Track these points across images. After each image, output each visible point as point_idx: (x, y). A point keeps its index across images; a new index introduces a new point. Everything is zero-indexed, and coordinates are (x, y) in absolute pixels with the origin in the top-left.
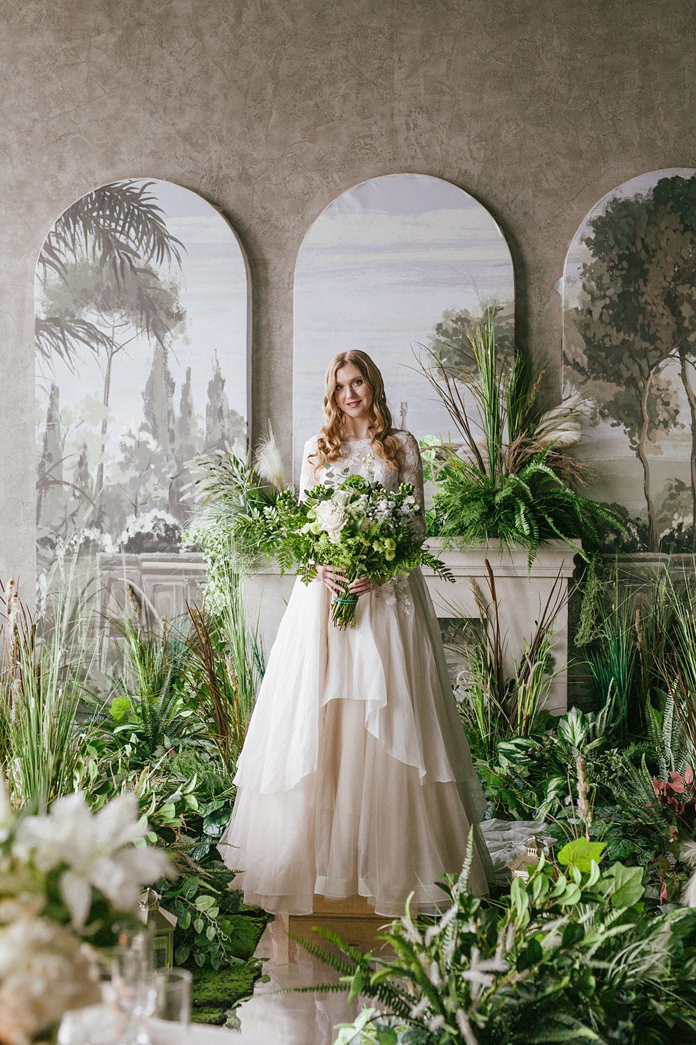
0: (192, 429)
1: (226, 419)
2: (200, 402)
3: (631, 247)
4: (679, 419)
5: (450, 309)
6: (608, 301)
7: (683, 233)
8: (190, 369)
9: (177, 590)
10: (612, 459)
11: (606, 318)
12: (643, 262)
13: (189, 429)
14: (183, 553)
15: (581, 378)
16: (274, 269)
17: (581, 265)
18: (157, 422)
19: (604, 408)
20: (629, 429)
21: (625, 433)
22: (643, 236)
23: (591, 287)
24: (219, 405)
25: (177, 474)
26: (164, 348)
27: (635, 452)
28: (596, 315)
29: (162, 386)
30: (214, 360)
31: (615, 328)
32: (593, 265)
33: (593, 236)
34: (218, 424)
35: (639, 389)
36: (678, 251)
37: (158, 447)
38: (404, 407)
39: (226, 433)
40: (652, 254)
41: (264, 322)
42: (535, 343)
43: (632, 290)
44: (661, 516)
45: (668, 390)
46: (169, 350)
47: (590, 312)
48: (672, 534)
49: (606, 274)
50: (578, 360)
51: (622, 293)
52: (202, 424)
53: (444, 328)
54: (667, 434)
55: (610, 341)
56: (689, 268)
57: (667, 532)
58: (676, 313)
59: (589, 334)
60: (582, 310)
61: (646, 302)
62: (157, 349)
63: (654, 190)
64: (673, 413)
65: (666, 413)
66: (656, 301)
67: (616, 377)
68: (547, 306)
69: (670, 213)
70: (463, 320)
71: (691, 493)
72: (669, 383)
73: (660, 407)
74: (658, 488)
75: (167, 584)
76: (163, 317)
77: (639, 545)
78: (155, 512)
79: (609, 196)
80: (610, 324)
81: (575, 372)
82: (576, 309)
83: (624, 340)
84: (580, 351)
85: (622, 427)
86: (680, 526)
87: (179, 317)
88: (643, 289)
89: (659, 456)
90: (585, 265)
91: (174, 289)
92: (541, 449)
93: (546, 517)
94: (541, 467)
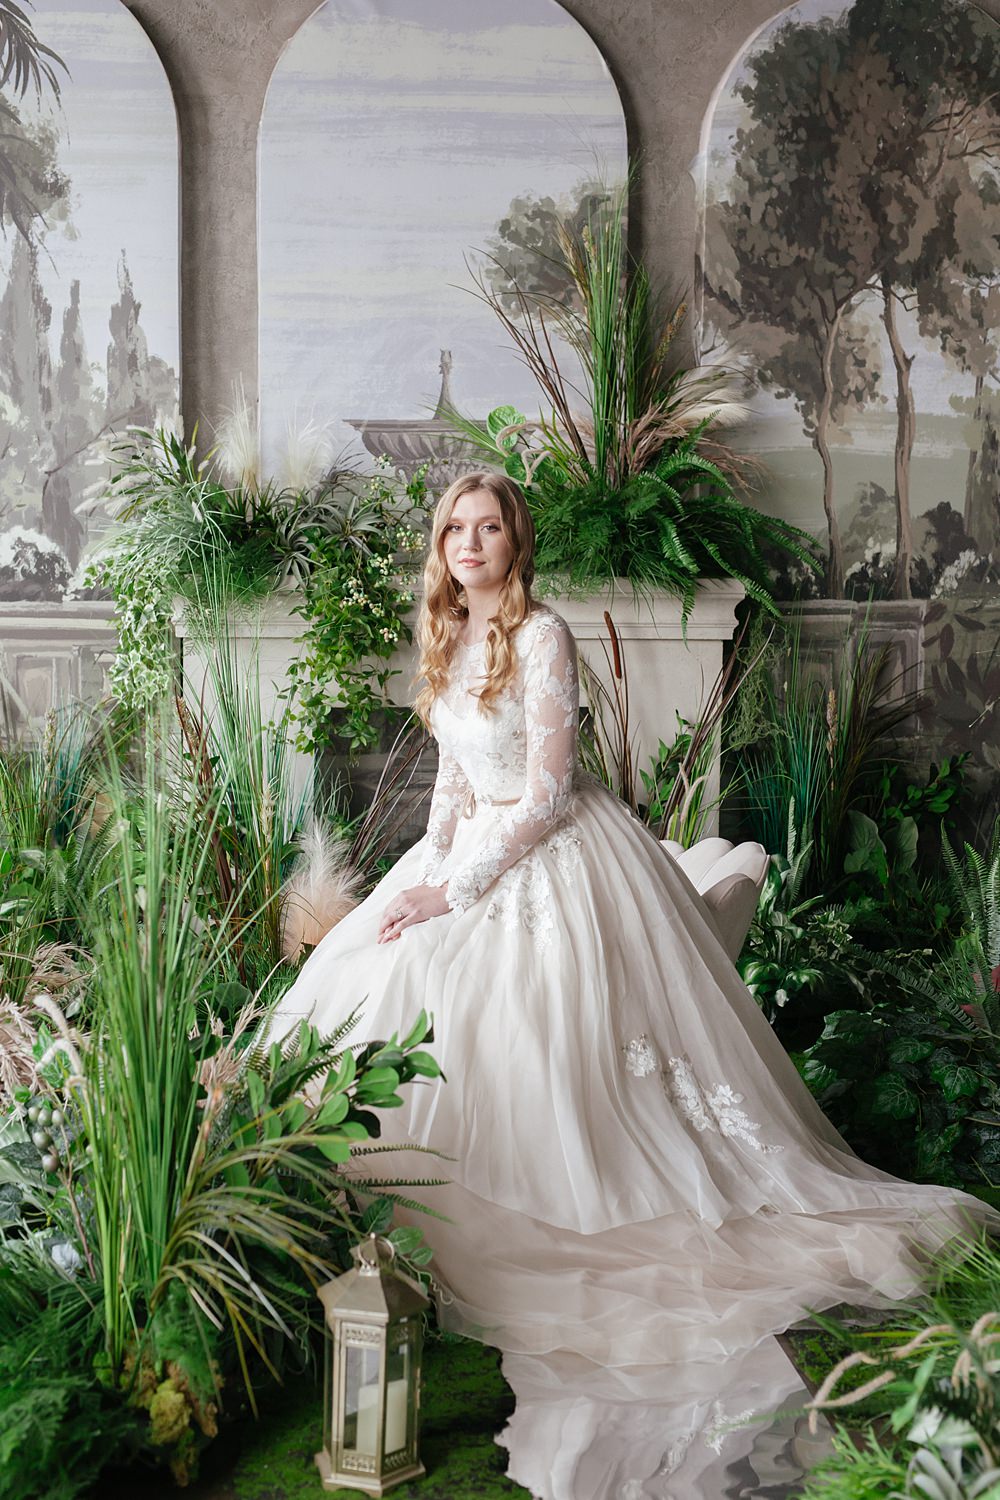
0: (82, 389)
1: (142, 373)
2: (97, 342)
3: (812, 105)
4: (879, 388)
5: (523, 197)
6: (775, 193)
7: (892, 87)
8: (77, 284)
9: (58, 665)
10: (776, 450)
11: (772, 222)
12: (832, 132)
13: (78, 388)
14: (68, 603)
15: (732, 318)
16: (220, 115)
17: (734, 133)
18: (22, 374)
19: (766, 368)
20: (803, 403)
21: (797, 408)
22: (830, 87)
23: (749, 167)
24: (130, 347)
25: (56, 465)
26: (31, 244)
27: (811, 440)
28: (756, 217)
29: (28, 313)
30: (121, 269)
31: (785, 238)
32: (753, 133)
33: (753, 85)
34: (128, 379)
35: (819, 339)
36: (885, 115)
37: (21, 418)
38: (447, 359)
39: (144, 398)
40: (843, 118)
41: (202, 207)
42: (653, 255)
43: (812, 176)
44: (848, 542)
45: (863, 340)
46: (40, 248)
47: (747, 210)
48: (863, 571)
49: (772, 147)
50: (727, 288)
51: (796, 181)
52: (100, 381)
53: (513, 228)
54: (860, 411)
55: (778, 258)
56: (901, 145)
57: (857, 567)
58: (879, 217)
59: (746, 247)
60: (735, 206)
61: (834, 197)
62: (17, 245)
63: (852, 13)
64: (870, 378)
65: (859, 378)
66: (850, 196)
67: (785, 318)
68: (674, 198)
69: (874, 53)
70: (544, 214)
71: (893, 505)
72: (866, 330)
73: (851, 368)
74: (844, 499)
75: (40, 655)
76: (28, 189)
77: (815, 588)
78: (18, 531)
79: (779, 19)
80: (777, 230)
81: (722, 309)
82: (725, 204)
83: (798, 257)
84: (731, 274)
85: (793, 399)
86: (877, 557)
87: (58, 190)
88: (829, 175)
89: (848, 446)
90: (740, 132)
91: (49, 140)
92: (683, 433)
93: (705, 542)
94: (696, 461)
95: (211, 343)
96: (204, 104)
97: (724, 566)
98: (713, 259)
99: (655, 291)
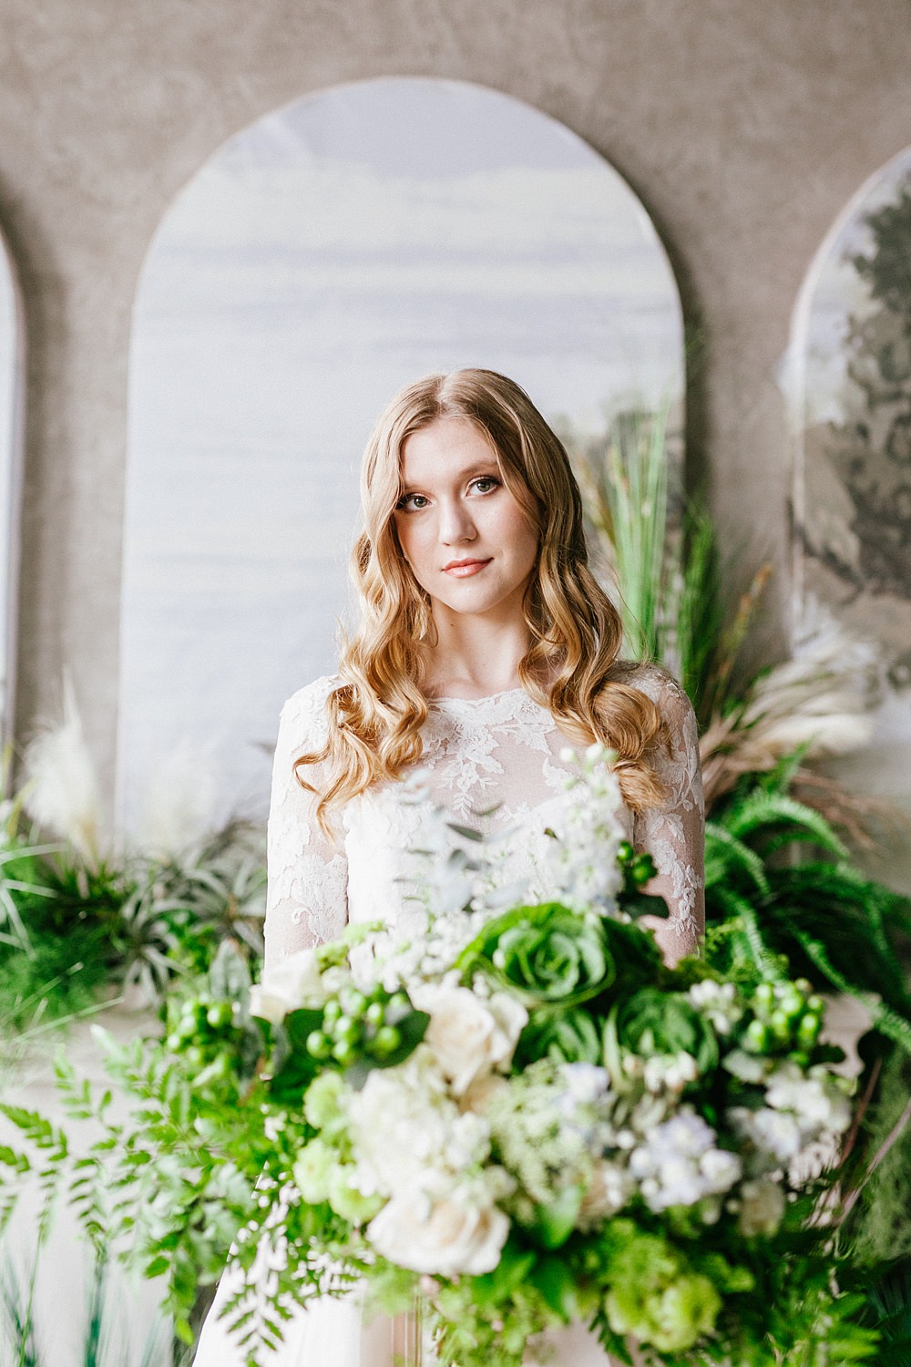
11: (902, 448)
15: (841, 589)
16: (83, 302)
17: (843, 320)
19: (898, 664)
23: (867, 370)
28: (878, 440)
32: (874, 321)
33: (871, 251)
42: (725, 499)
47: (863, 431)
49: (900, 340)
50: (836, 546)
59: (863, 484)
60: (845, 426)
68: (753, 418)
81: (828, 576)
82: (831, 425)
84: (841, 526)
90: (852, 320)
92: (767, 764)
93: (804, 937)
94: (787, 807)
95: (58, 626)
96: (59, 287)
97: (837, 979)
98: (814, 502)
99: (726, 551)
